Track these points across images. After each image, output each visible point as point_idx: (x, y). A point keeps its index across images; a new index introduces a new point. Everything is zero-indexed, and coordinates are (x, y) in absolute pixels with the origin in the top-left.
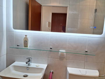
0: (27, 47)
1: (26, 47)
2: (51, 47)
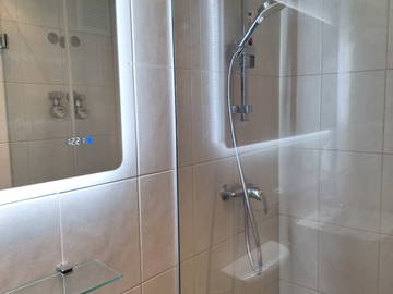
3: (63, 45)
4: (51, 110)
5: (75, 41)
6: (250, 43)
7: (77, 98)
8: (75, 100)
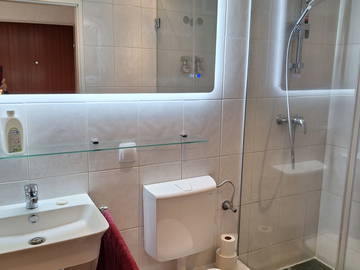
0: (21, 150)
1: (15, 150)
2: (95, 140)
3: (192, 25)
4: (182, 68)
5: (200, 21)
6: (306, 22)
7: (197, 60)
8: (196, 62)
